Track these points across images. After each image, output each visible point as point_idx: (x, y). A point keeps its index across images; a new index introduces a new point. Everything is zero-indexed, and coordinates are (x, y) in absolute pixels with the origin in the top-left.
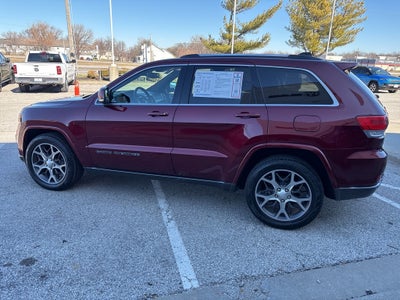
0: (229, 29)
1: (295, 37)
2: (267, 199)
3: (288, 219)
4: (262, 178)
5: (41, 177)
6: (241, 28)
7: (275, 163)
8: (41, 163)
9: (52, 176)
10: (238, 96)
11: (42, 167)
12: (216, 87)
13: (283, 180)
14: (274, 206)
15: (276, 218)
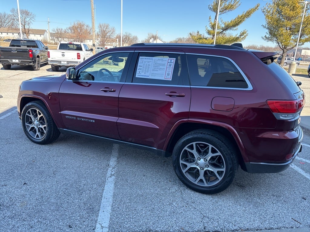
0: (213, 27)
1: (270, 33)
2: (190, 165)
3: (206, 185)
4: (186, 148)
5: (31, 133)
6: (223, 26)
7: (195, 136)
8: (31, 123)
9: (38, 133)
10: (170, 78)
11: (31, 126)
12: (153, 70)
13: (203, 151)
14: (195, 173)
15: (196, 183)
